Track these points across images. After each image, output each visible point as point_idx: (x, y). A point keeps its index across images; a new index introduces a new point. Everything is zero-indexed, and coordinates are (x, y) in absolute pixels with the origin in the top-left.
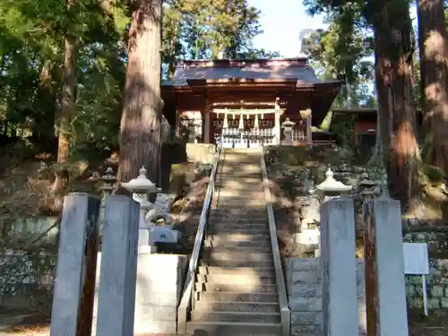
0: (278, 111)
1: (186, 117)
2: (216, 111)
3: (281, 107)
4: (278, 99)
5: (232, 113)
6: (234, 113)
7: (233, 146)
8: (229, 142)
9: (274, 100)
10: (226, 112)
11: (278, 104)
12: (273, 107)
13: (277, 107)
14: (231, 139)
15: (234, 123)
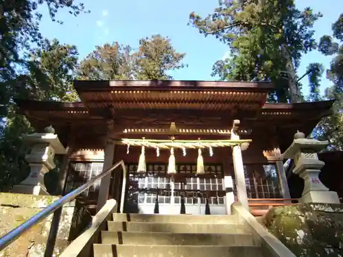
0: (237, 144)
1: (82, 156)
2: (126, 141)
3: (242, 137)
4: (237, 121)
5: (154, 145)
6: (159, 145)
7: (157, 210)
8: (149, 201)
9: (228, 125)
10: (144, 143)
11: (236, 132)
12: (227, 137)
13: (235, 138)
14: (153, 196)
15: (157, 164)
